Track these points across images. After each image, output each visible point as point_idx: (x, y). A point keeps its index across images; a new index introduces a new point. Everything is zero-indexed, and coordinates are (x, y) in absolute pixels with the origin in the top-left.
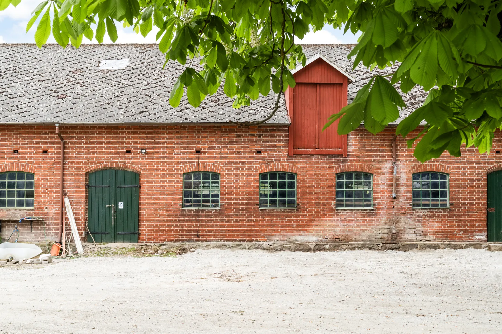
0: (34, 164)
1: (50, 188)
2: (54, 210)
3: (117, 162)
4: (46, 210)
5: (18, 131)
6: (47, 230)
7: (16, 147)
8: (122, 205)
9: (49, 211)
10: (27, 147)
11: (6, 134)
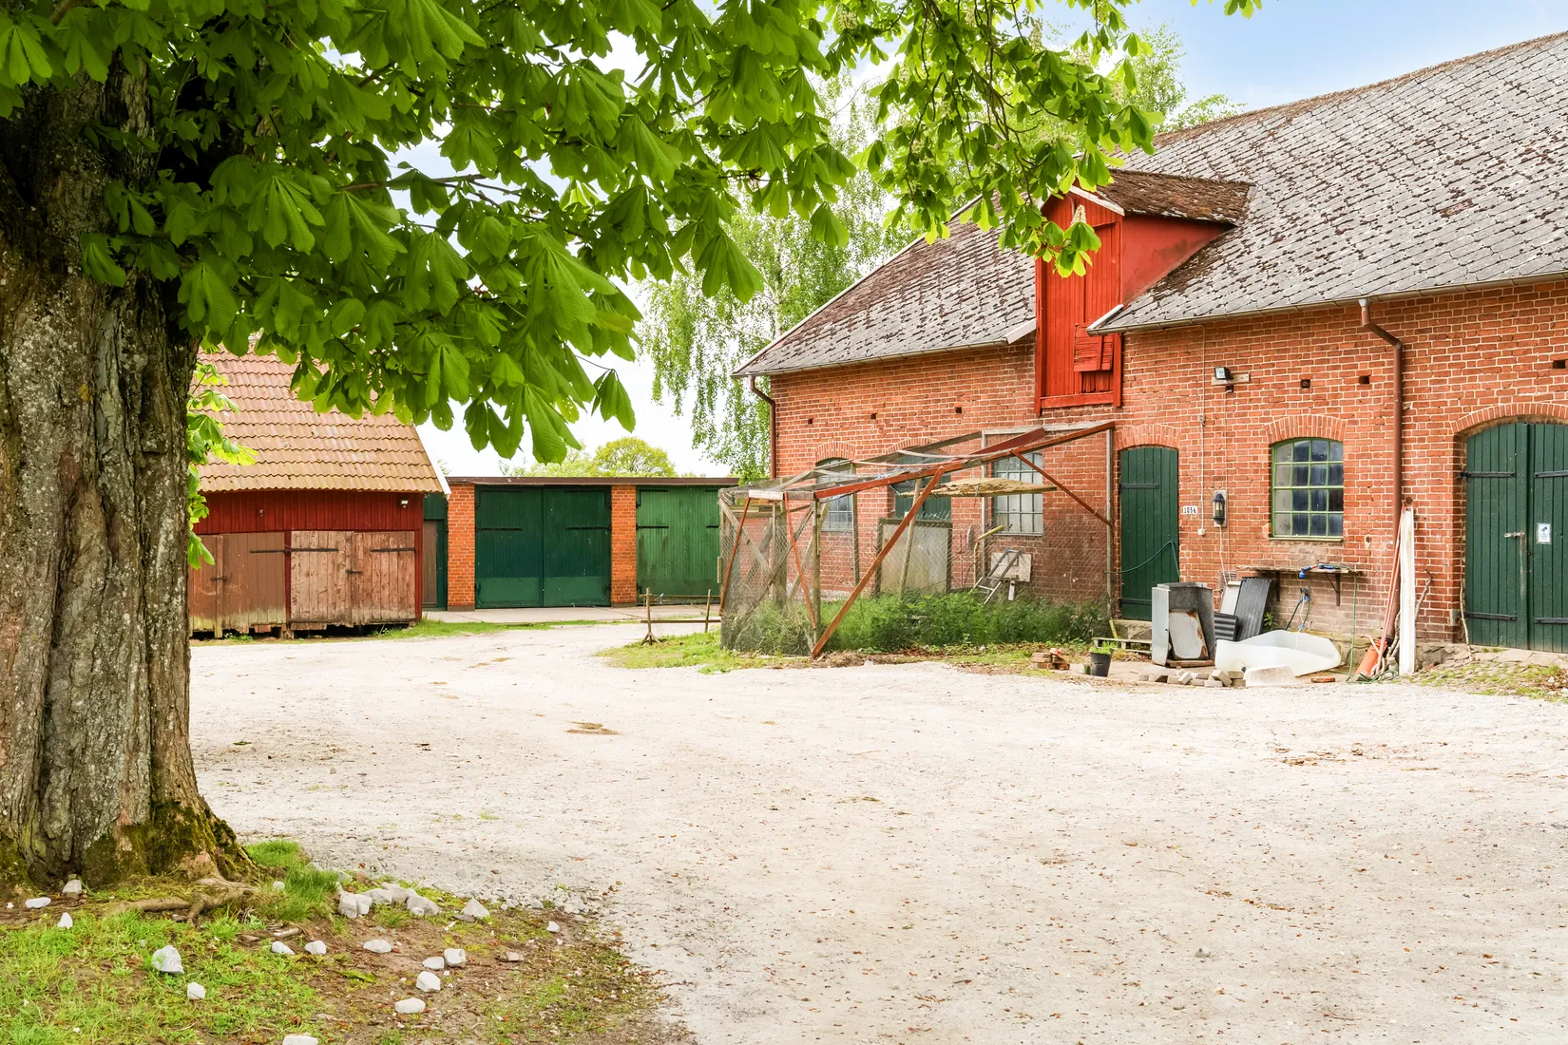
0: (1342, 416)
1: (1376, 483)
2: (1384, 544)
3: (1530, 399)
4: (1367, 544)
5: (1308, 328)
6: (1372, 602)
7: (1306, 371)
8: (1548, 532)
9: (1373, 549)
10: (1328, 368)
11: (1285, 337)
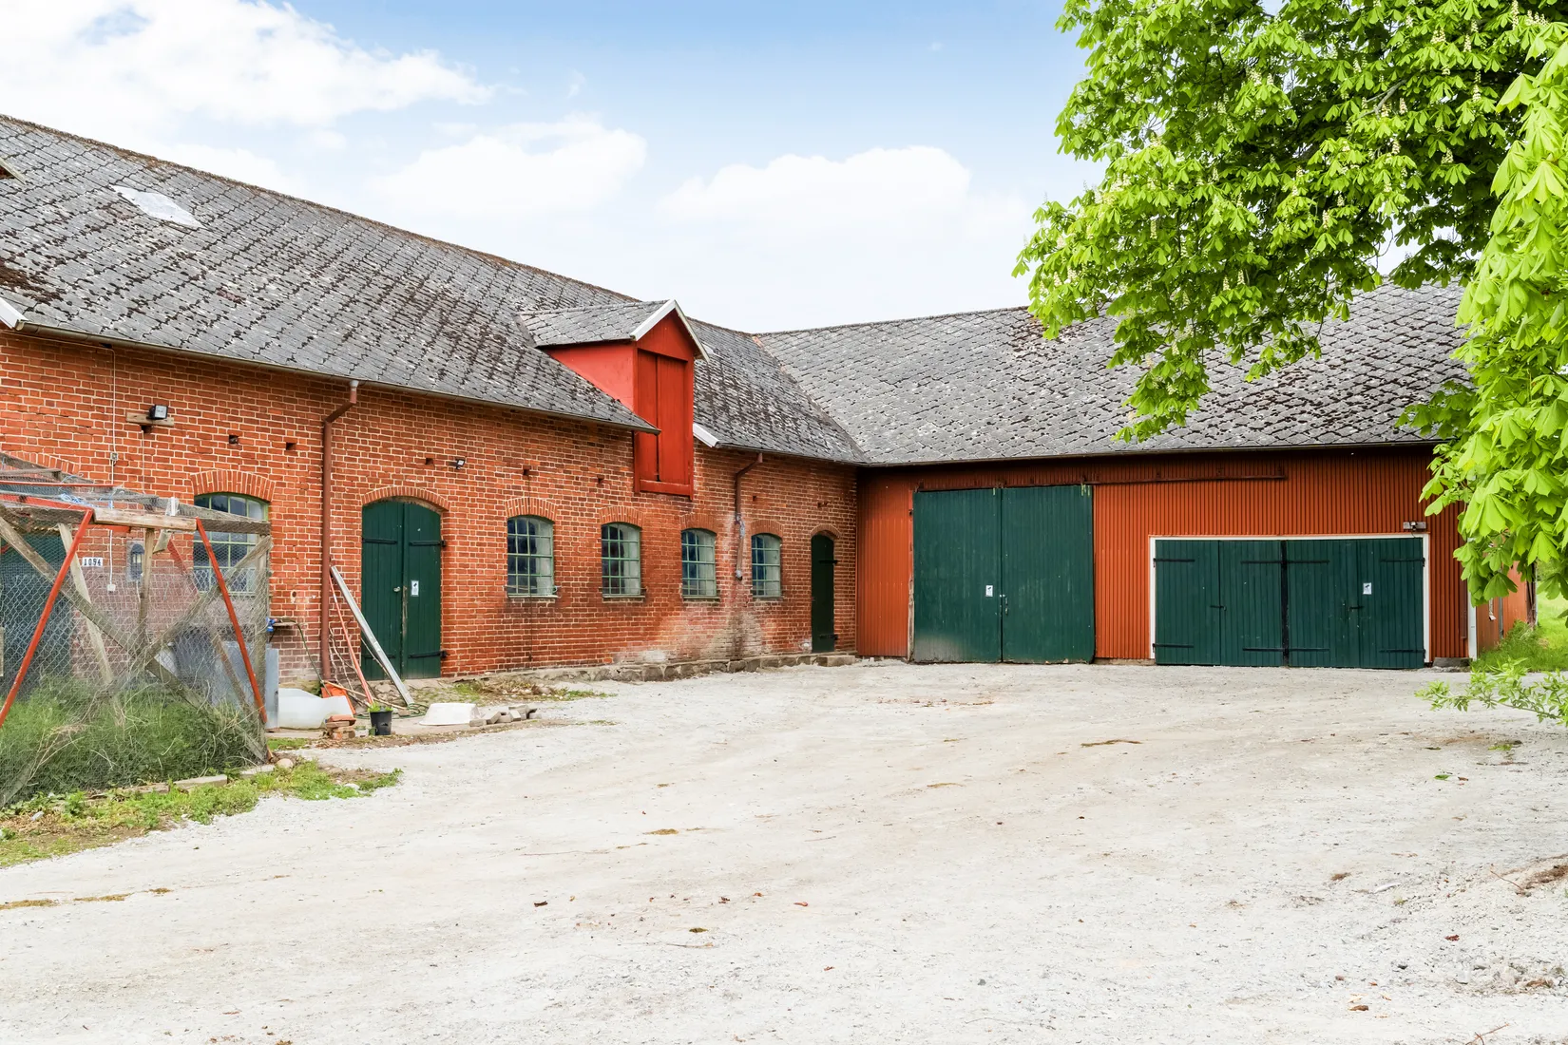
0: (272, 477)
1: (301, 543)
2: (308, 598)
3: (412, 484)
4: (293, 599)
5: (236, 385)
6: (295, 653)
7: (235, 427)
8: (417, 587)
9: (299, 602)
10: (258, 429)
11: (212, 388)
